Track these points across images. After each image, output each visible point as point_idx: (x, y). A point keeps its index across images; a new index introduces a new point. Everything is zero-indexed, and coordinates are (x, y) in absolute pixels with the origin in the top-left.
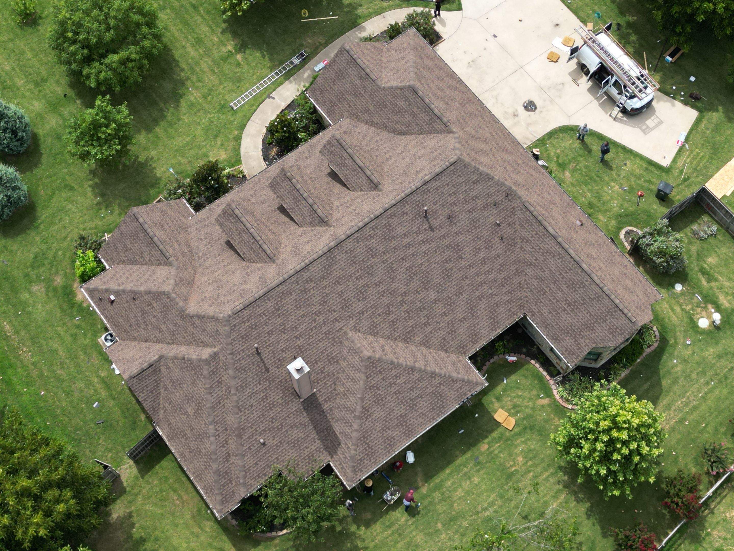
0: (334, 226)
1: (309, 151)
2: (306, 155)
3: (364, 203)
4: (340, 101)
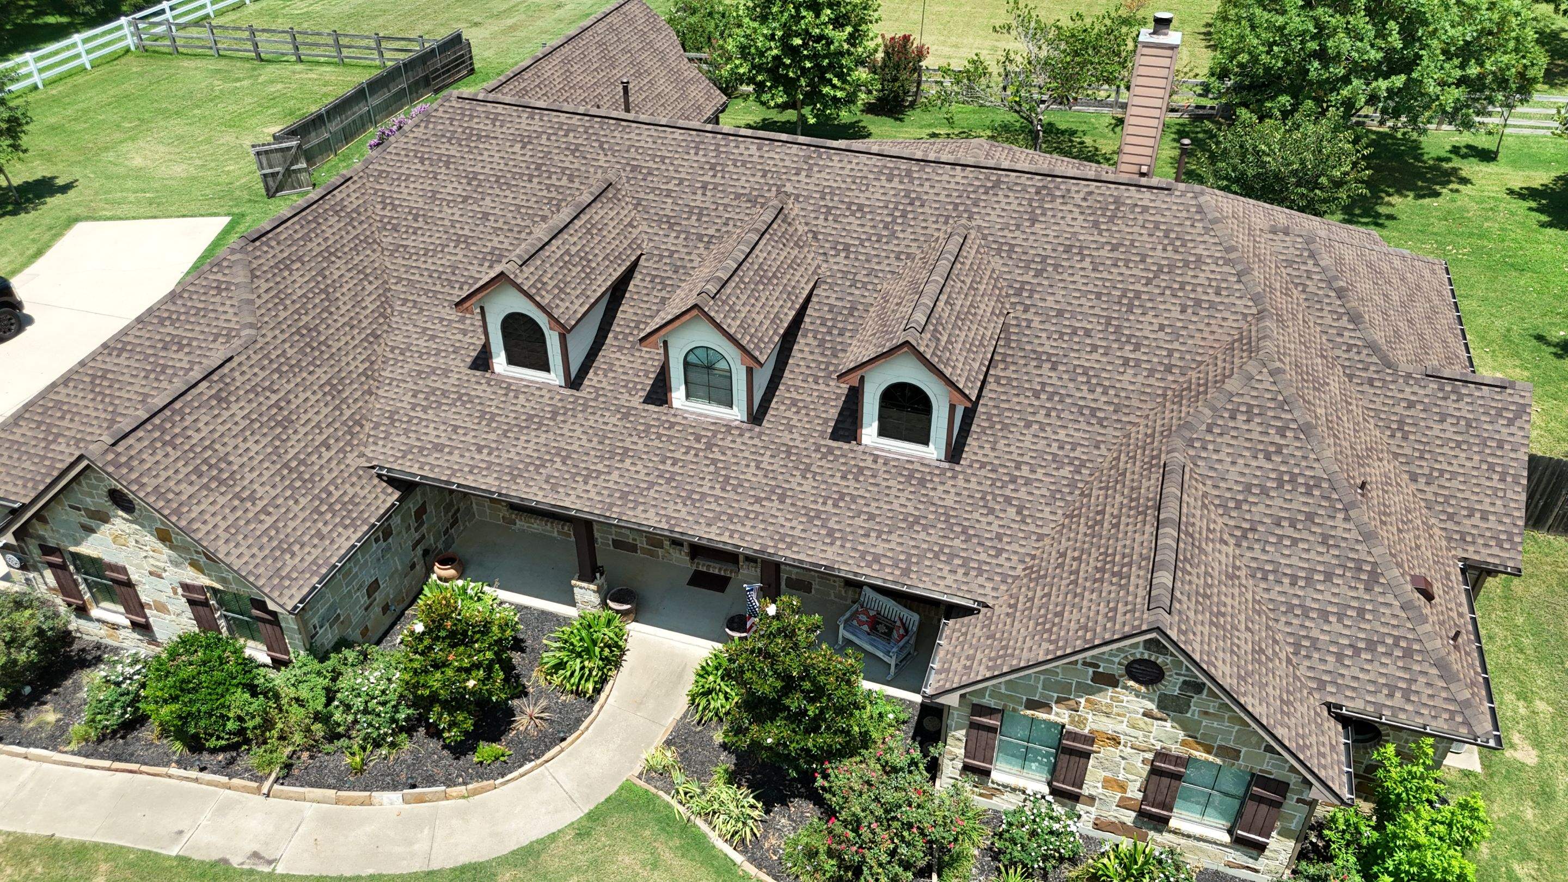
1: (537, 467)
2: (558, 465)
4: (311, 480)
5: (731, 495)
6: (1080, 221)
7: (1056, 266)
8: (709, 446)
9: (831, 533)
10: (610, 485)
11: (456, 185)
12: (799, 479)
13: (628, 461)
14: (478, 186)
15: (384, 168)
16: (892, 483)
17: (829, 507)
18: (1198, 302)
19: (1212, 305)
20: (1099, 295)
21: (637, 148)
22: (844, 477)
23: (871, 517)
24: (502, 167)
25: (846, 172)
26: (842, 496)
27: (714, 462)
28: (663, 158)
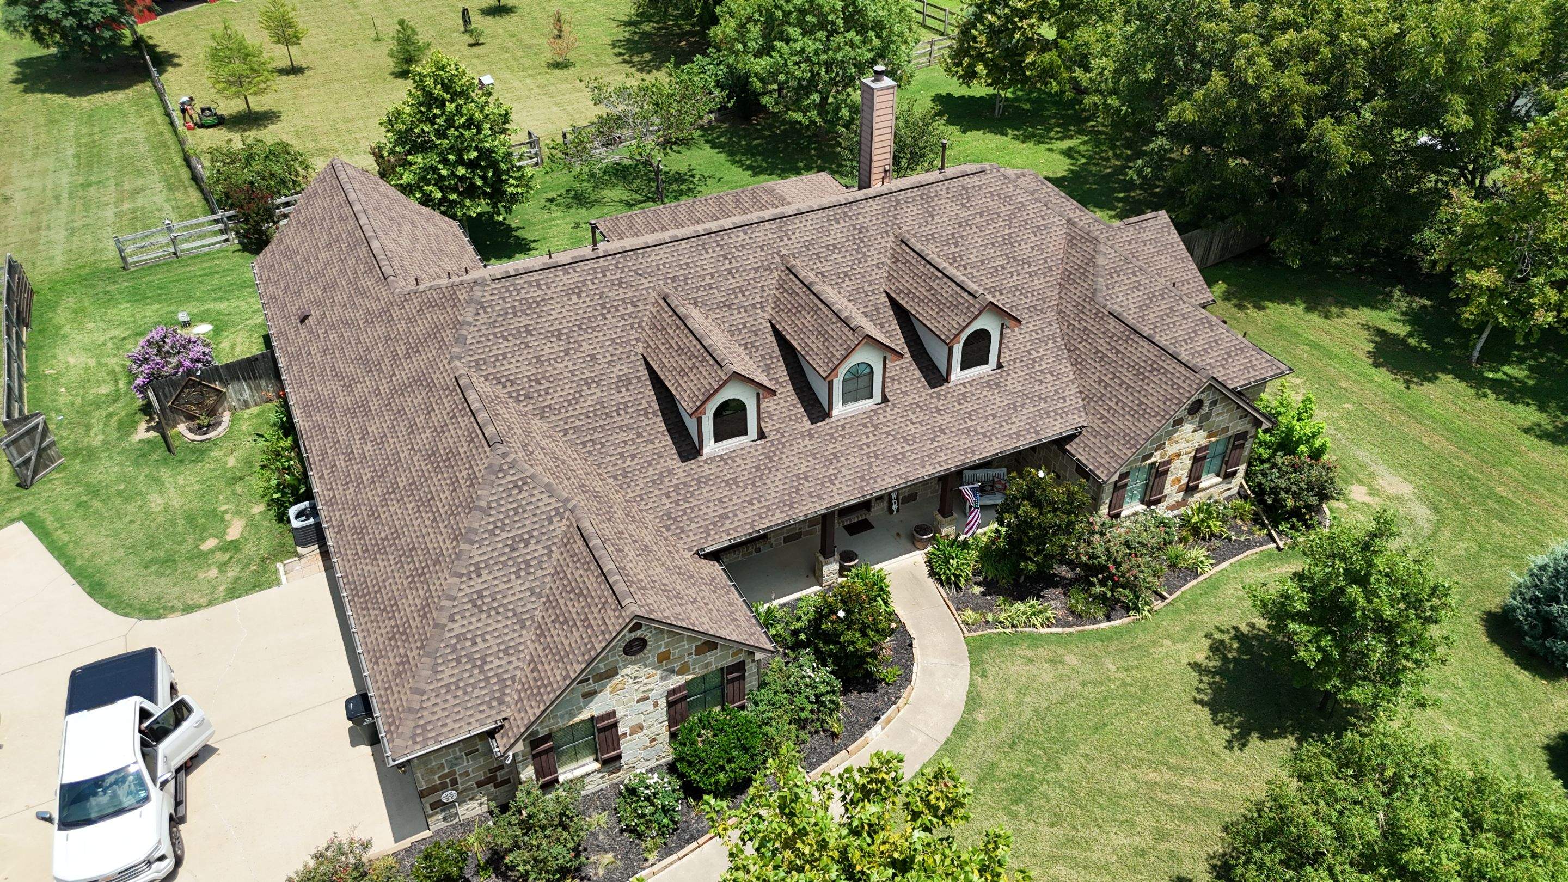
0: (778, 254)
1: (797, 492)
2: (807, 484)
3: (708, 281)
4: (691, 575)
5: (916, 445)
6: (954, 207)
7: (962, 237)
8: (876, 427)
9: (985, 436)
10: (848, 477)
11: (549, 345)
12: (939, 418)
13: (842, 459)
14: (568, 338)
15: (477, 357)
16: (985, 393)
17: (970, 423)
18: (1038, 227)
19: (1045, 226)
20: (993, 244)
21: (664, 265)
22: (960, 404)
23: (994, 416)
24: (575, 317)
25: (809, 228)
26: (969, 413)
27: (888, 433)
28: (687, 264)
